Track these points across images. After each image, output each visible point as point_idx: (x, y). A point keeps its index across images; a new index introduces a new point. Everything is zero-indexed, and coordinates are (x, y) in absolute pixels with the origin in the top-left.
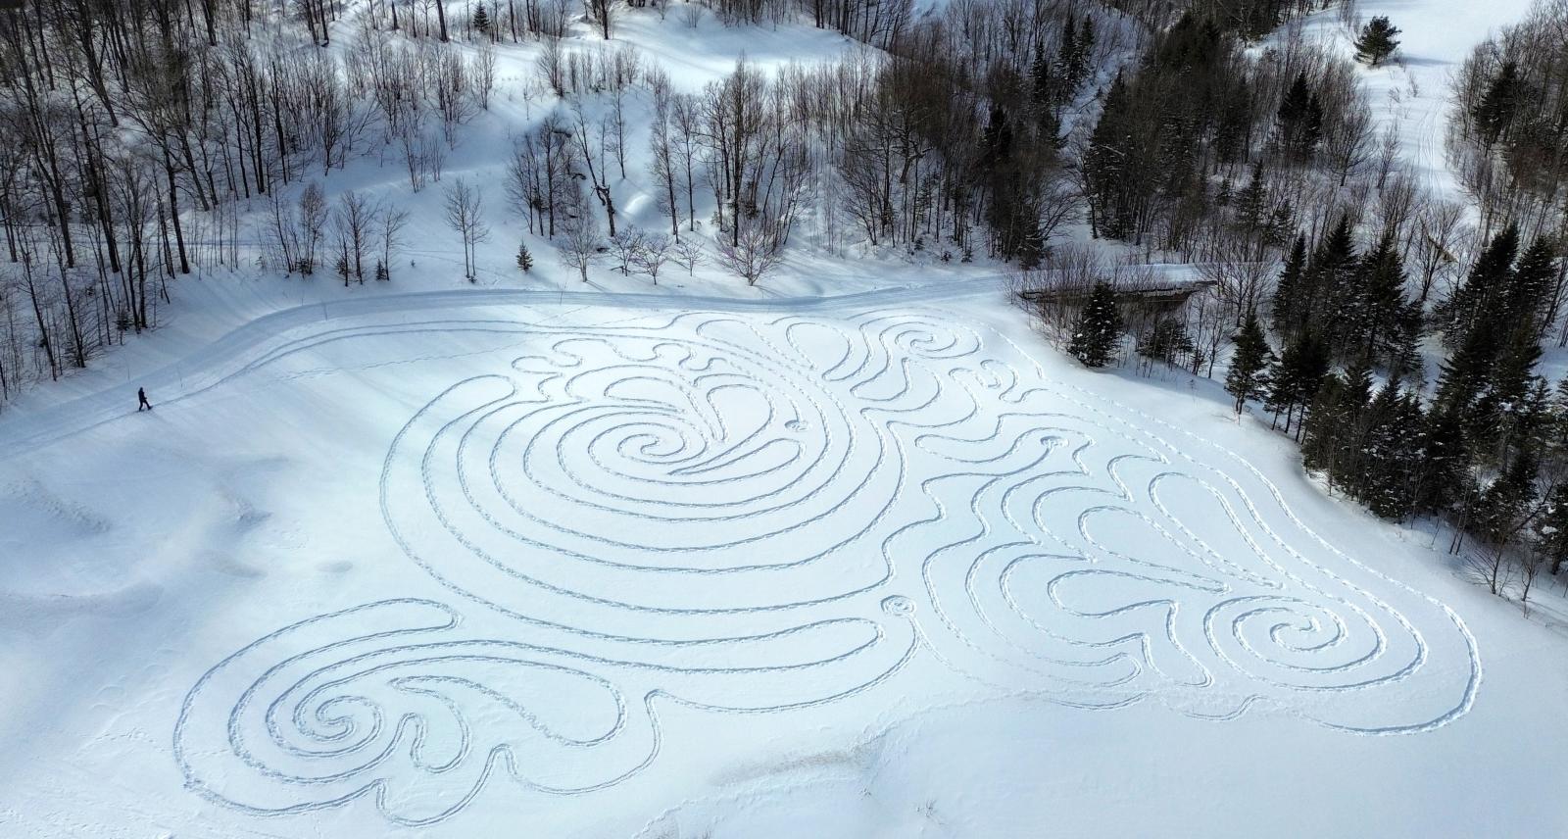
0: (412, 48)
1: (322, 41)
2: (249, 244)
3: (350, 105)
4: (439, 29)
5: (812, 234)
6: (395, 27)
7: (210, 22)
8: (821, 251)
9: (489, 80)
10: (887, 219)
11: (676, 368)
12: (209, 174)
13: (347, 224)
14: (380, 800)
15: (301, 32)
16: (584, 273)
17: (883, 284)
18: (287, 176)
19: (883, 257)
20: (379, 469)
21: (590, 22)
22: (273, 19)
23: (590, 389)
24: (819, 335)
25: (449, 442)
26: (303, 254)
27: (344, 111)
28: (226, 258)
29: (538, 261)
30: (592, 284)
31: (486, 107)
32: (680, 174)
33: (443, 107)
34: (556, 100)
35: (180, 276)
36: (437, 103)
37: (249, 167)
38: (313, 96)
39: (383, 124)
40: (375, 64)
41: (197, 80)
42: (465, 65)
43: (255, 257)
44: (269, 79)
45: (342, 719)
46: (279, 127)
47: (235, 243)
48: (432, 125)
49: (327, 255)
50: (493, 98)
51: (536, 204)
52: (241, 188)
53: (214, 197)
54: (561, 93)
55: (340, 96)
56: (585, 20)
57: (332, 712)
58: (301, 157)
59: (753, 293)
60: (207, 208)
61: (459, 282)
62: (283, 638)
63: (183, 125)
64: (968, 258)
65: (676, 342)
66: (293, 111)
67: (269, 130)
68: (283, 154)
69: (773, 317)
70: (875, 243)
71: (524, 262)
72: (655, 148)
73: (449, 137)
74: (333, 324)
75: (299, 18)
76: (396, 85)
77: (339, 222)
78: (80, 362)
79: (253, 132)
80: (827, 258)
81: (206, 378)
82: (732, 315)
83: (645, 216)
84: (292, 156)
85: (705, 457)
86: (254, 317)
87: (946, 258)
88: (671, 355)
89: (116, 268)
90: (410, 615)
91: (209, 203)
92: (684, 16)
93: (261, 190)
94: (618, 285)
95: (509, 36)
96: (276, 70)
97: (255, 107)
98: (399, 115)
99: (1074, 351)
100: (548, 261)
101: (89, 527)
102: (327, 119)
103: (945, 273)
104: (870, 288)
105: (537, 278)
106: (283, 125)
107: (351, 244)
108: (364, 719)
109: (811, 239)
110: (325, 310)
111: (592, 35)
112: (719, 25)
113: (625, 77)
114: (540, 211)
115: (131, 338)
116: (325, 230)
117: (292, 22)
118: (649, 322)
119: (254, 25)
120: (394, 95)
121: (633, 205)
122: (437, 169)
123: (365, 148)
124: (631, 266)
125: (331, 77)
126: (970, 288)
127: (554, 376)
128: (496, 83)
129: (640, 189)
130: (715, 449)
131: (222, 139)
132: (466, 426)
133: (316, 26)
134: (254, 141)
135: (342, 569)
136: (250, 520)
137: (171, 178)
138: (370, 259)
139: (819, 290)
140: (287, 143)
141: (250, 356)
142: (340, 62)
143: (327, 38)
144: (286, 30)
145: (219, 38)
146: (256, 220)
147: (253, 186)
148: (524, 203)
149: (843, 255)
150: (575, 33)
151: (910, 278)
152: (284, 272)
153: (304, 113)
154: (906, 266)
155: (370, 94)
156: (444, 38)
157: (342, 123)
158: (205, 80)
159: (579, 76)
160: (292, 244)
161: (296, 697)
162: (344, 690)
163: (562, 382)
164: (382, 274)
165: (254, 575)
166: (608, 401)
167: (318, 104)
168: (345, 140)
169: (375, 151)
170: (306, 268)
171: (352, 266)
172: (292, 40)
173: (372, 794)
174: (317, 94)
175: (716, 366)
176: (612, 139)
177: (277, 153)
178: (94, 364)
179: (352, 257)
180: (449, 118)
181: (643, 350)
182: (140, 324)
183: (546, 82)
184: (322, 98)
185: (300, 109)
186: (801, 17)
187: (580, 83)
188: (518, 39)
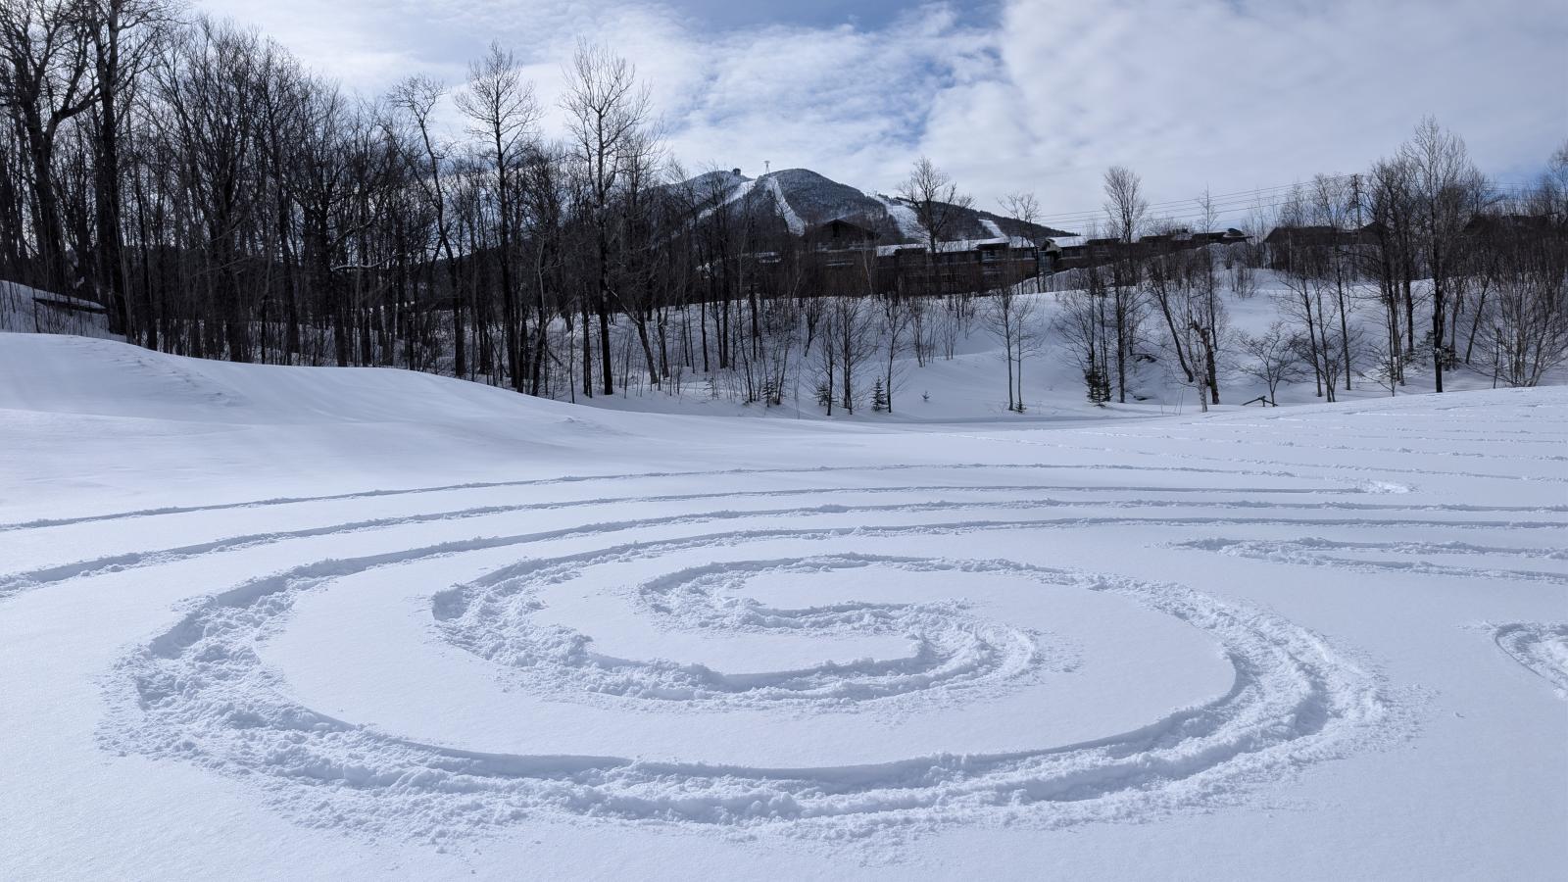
164: (882, 405)
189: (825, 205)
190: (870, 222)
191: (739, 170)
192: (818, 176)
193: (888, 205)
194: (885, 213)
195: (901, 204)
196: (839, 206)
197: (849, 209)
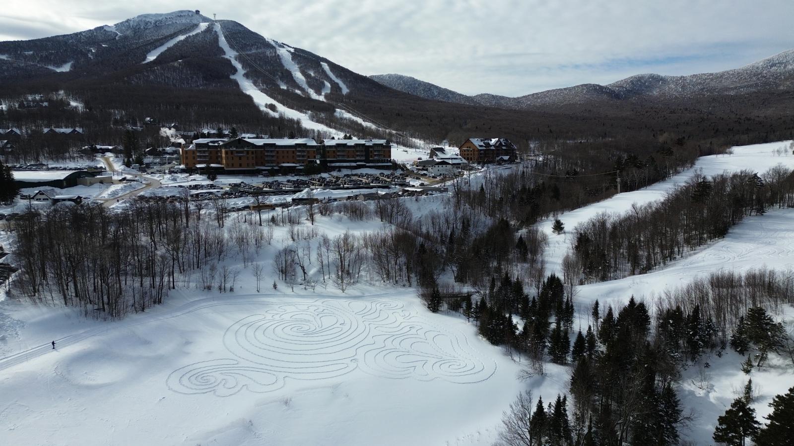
0: (249, 227)
1: (221, 226)
2: (193, 282)
3: (228, 244)
4: (259, 222)
5: (366, 279)
6: (245, 222)
7: (187, 221)
8: (368, 284)
9: (272, 236)
10: (388, 274)
11: (313, 311)
12: (183, 262)
13: (222, 275)
14: (215, 393)
15: (216, 223)
16: (293, 289)
17: (383, 292)
18: (206, 263)
19: (386, 285)
20: (224, 334)
21: (309, 220)
22: (207, 220)
23: (287, 317)
24: (358, 305)
25: (244, 328)
26: (209, 284)
27: (226, 245)
28: (186, 285)
29: (279, 286)
30: (295, 293)
31: (270, 244)
32: (325, 262)
33: (256, 244)
34: (292, 242)
35: (172, 290)
36: (255, 243)
37: (195, 260)
38: (217, 241)
39: (238, 249)
40: (237, 232)
41: (182, 237)
42: (265, 232)
43: (194, 285)
44: (204, 236)
45: (207, 379)
46: (205, 249)
47: (189, 282)
48: (252, 249)
49: (215, 284)
50: (272, 242)
51: (282, 271)
52: (192, 267)
53: (183, 269)
54: (294, 240)
55: (225, 241)
56: (307, 219)
57: (205, 378)
58: (211, 258)
59: (343, 295)
60: (181, 273)
61: (254, 292)
62: (195, 365)
63: (176, 249)
64: (410, 286)
65: (315, 306)
66: (210, 245)
67: (202, 251)
68: (206, 257)
69: (345, 300)
70: (384, 282)
71: (275, 286)
72: (318, 254)
73: (257, 252)
74: (216, 302)
75: (215, 219)
76: (243, 238)
77: (220, 274)
78: (143, 310)
79: (197, 250)
80: (370, 286)
81: (179, 314)
82: (335, 300)
83: (315, 275)
84: (208, 258)
85: (315, 331)
86: (192, 301)
87: (404, 286)
88: (312, 309)
89: (154, 288)
90: (227, 362)
91: (182, 271)
92: (338, 218)
93: (198, 267)
94: (303, 293)
95: (281, 224)
96: (206, 233)
97: (199, 243)
98: (242, 246)
99: (429, 308)
100: (282, 286)
101: (146, 343)
102: (220, 247)
103: (402, 289)
104: (379, 293)
105: (278, 291)
106: (207, 249)
107: (223, 281)
108: (213, 380)
109: (365, 281)
110: (213, 299)
111: (309, 224)
112: (349, 221)
113: (315, 236)
114: (282, 273)
115: (157, 306)
116: (216, 277)
117: (212, 220)
118: (309, 301)
119: (201, 222)
120: (241, 241)
121: (312, 272)
122: (252, 262)
123: (231, 256)
124: (307, 287)
125: (223, 235)
126: (408, 293)
127: (277, 314)
128: (274, 237)
129: (315, 267)
130: (318, 330)
131: (188, 253)
132: (250, 325)
133: (220, 222)
134: (198, 253)
135: (211, 353)
136: (188, 343)
137: (173, 262)
138: (228, 286)
139: (364, 294)
140: (207, 254)
141: (191, 309)
142: (226, 231)
143: (223, 225)
144: (211, 223)
145: (189, 225)
146: (196, 276)
147: (196, 266)
148: (277, 270)
149: (374, 285)
150: (303, 223)
151: (392, 291)
152: (202, 289)
153: (213, 246)
154: (391, 288)
155: (234, 241)
156: (261, 225)
157: (225, 248)
158: (185, 237)
159: (300, 235)
160: (206, 281)
161: (197, 375)
162: (208, 374)
163: (279, 315)
164: (231, 290)
165: (188, 353)
166: (291, 319)
167: (218, 243)
168: (225, 253)
169: (234, 257)
170: (209, 288)
171: (223, 287)
172: (212, 226)
173: (213, 392)
174: (218, 240)
175: (325, 311)
176: (306, 252)
177: (204, 256)
178: (146, 310)
179: (223, 285)
180: (258, 247)
181: (305, 307)
182: (160, 302)
183: (290, 237)
184: (220, 242)
185: (212, 245)
186: (376, 218)
187: (300, 237)
188: (284, 225)
189: (245, 44)
190: (268, 57)
191: (199, 11)
192: (242, 26)
193: (277, 47)
194: (276, 52)
195: (283, 47)
196: (252, 45)
197: (257, 47)
